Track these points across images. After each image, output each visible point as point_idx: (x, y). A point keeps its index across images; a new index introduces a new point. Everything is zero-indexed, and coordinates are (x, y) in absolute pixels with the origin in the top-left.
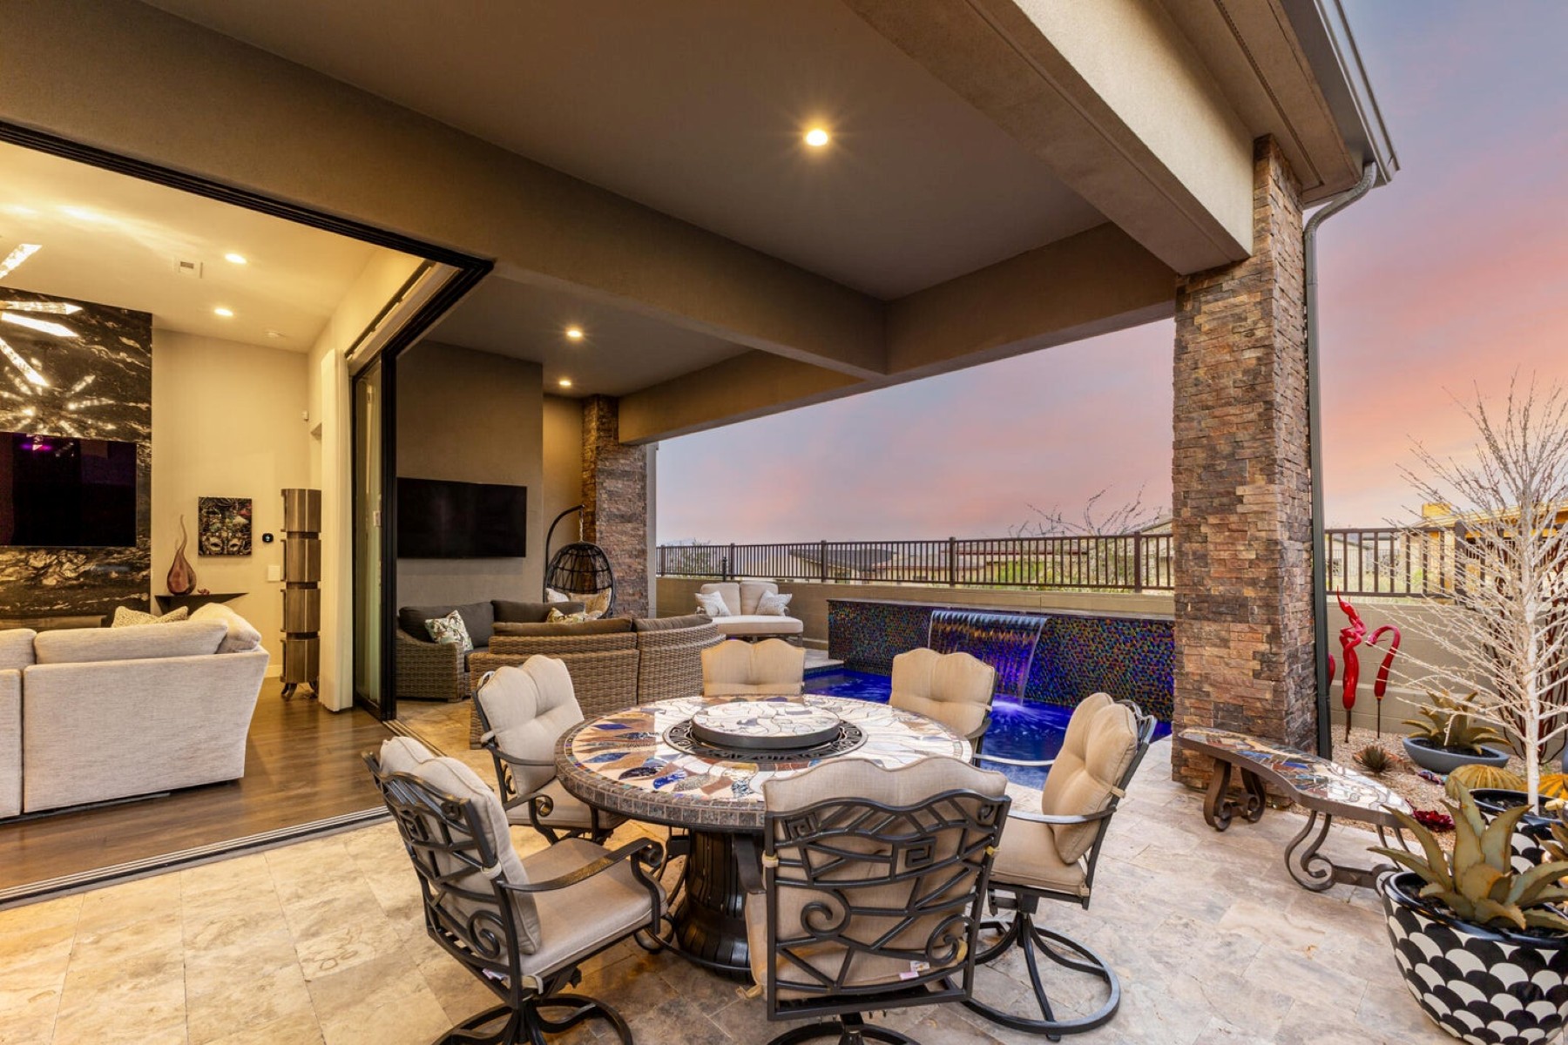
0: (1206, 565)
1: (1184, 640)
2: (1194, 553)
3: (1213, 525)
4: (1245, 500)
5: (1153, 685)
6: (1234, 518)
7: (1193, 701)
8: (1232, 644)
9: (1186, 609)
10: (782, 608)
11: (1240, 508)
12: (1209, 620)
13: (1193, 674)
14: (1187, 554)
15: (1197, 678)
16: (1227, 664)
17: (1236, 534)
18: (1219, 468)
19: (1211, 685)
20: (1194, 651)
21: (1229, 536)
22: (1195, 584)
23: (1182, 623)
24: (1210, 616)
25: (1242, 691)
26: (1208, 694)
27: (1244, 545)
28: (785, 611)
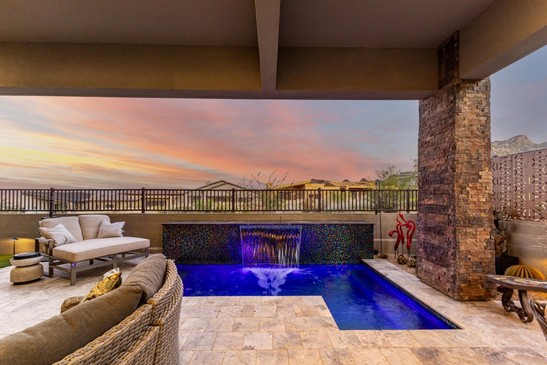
0: (468, 204)
1: (460, 236)
2: (463, 199)
3: (470, 187)
4: (482, 178)
5: (344, 250)
6: (478, 185)
7: (464, 262)
8: (478, 237)
9: (460, 223)
10: (120, 232)
11: (480, 181)
12: (469, 227)
13: (463, 251)
14: (460, 199)
15: (465, 252)
16: (476, 245)
17: (479, 191)
18: (473, 163)
19: (471, 255)
20: (463, 241)
21: (477, 192)
22: (464, 212)
23: (459, 229)
24: (470, 225)
25: (482, 256)
26: (470, 259)
27: (482, 195)
28: (123, 233)
